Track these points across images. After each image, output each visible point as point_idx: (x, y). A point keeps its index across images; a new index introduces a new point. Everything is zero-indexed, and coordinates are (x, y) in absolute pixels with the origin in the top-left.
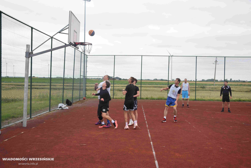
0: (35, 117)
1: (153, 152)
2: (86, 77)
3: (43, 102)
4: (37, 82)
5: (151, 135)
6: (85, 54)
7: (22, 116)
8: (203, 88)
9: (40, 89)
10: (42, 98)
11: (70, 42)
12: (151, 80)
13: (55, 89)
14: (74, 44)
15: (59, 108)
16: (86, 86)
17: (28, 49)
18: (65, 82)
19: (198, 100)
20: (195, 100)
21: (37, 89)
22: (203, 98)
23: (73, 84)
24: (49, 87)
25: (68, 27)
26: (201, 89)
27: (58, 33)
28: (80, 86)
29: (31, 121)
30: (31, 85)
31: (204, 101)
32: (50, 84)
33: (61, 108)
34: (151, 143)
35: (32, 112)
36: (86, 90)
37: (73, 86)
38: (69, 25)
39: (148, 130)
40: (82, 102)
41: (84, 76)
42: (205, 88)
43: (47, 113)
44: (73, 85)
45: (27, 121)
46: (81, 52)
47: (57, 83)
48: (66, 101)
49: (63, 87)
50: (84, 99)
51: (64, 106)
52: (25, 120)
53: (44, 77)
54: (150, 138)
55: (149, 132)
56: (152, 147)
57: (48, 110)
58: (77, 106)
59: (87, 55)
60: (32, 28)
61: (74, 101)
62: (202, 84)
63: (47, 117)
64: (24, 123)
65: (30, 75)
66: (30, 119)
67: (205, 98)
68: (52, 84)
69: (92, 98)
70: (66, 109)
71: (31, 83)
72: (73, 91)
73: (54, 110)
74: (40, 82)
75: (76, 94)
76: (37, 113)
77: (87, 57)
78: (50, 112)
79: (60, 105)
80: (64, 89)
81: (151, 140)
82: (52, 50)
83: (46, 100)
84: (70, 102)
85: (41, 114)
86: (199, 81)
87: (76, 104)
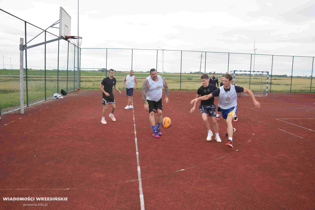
0: (32, 105)
1: (134, 131)
2: (80, 69)
3: (39, 92)
4: (35, 75)
5: (135, 119)
6: (78, 47)
7: (19, 105)
9: (37, 80)
10: (39, 89)
11: (61, 36)
13: (51, 81)
14: (65, 37)
15: (54, 98)
16: (80, 78)
17: (22, 42)
18: (59, 74)
19: (183, 90)
20: (180, 90)
21: (34, 80)
23: (67, 75)
24: (44, 79)
25: (59, 21)
26: (188, 80)
27: (50, 27)
28: (74, 78)
29: (28, 109)
30: (27, 77)
32: (45, 76)
33: (56, 98)
34: (135, 125)
35: (29, 102)
36: (80, 81)
37: (67, 78)
38: (60, 20)
39: (134, 115)
40: (76, 92)
41: (78, 68)
42: (192, 79)
45: (24, 109)
46: (75, 46)
47: (53, 75)
48: (61, 91)
49: (58, 79)
50: (79, 90)
51: (59, 96)
52: (22, 108)
53: (41, 70)
54: (134, 121)
55: (134, 116)
56: (135, 128)
57: (43, 100)
58: (71, 96)
59: (80, 48)
60: (26, 22)
61: (69, 92)
62: (190, 76)
63: (43, 105)
64: (21, 110)
65: (24, 67)
66: (26, 107)
67: (190, 89)
68: (46, 76)
69: (86, 89)
70: (61, 98)
71: (27, 75)
72: (67, 82)
73: (50, 99)
74: (37, 75)
75: (71, 85)
76: (33, 102)
77: (80, 50)
78: (46, 101)
79: (55, 95)
80: (58, 80)
81: (134, 122)
82: (45, 43)
83: (42, 91)
84: (65, 92)
85: (37, 103)
86: (187, 74)
87: (70, 94)
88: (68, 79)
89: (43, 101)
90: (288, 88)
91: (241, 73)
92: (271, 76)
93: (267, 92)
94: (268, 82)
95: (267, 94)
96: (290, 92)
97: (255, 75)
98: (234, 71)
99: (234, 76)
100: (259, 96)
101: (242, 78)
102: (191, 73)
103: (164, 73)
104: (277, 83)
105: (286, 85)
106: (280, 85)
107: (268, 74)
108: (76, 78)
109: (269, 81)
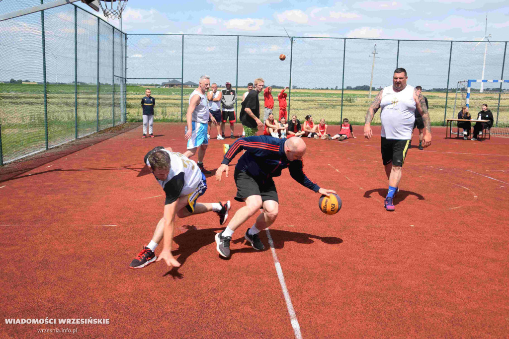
2: (126, 79)
6: (121, 32)
8: (351, 101)
16: (126, 98)
28: (114, 99)
32: (46, 95)
36: (127, 106)
37: (98, 99)
41: (122, 78)
43: (41, 152)
44: (98, 96)
46: (114, 27)
49: (76, 100)
58: (107, 138)
59: (126, 35)
61: (101, 129)
62: (348, 95)
72: (98, 108)
73: (58, 147)
77: (126, 38)
78: (49, 152)
80: (77, 104)
85: (28, 155)
87: (105, 134)
88: (101, 101)
89: (41, 150)
108: (118, 99)
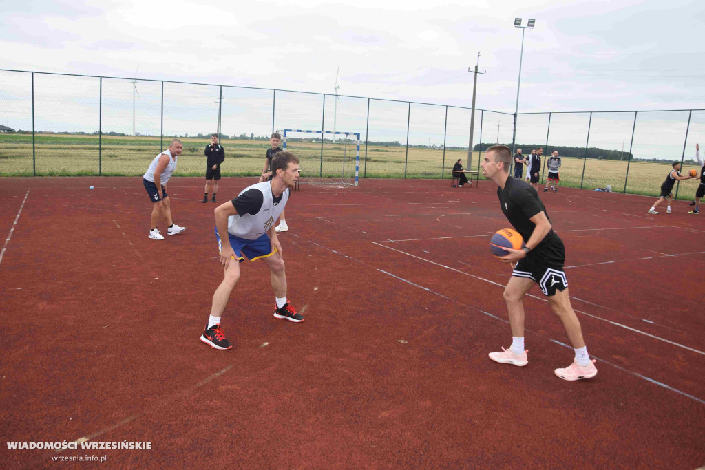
8: (193, 150)
12: (88, 134)
22: (183, 172)
26: (188, 153)
31: (181, 176)
42: (197, 151)
86: (190, 138)
90: (398, 169)
91: (310, 136)
92: (367, 143)
93: (357, 179)
94: (358, 157)
95: (357, 182)
96: (404, 176)
97: (337, 141)
98: (285, 131)
99: (285, 141)
100: (340, 187)
101: (309, 148)
102: (200, 136)
103: (138, 135)
104: (379, 159)
105: (396, 162)
106: (385, 162)
107: (358, 139)
109: (361, 154)
